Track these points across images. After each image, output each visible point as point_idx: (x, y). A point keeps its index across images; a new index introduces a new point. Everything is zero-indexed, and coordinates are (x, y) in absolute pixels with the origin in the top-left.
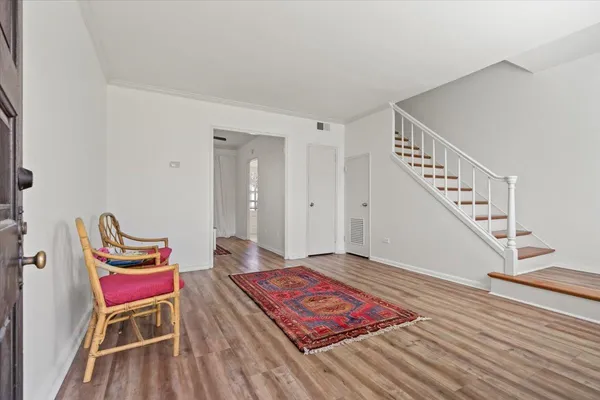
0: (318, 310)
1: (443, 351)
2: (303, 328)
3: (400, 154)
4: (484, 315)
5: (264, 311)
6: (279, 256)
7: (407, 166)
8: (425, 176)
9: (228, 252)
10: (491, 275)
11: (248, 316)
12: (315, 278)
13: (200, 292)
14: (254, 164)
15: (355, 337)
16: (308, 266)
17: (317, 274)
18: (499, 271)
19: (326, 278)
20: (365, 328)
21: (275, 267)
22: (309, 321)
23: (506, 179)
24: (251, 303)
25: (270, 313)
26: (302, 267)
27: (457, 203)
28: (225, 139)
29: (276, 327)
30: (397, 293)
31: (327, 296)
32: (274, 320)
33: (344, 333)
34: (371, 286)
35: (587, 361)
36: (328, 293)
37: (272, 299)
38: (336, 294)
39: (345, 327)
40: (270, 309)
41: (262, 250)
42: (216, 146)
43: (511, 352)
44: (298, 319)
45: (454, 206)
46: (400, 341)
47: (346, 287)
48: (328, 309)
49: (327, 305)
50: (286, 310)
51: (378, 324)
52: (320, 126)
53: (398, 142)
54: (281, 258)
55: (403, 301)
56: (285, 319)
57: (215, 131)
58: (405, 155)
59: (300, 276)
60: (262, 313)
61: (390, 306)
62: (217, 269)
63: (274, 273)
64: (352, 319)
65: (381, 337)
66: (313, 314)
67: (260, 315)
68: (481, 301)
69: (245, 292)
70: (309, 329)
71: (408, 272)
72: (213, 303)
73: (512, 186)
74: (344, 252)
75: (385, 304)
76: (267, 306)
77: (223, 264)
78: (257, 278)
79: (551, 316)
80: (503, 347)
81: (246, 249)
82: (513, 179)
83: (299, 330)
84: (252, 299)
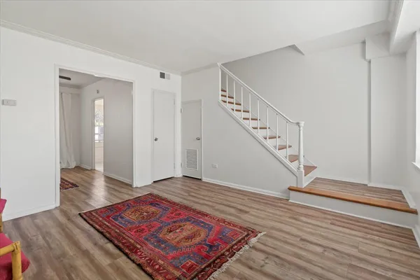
0: (178, 243)
1: (288, 265)
2: (171, 269)
3: (225, 102)
4: (294, 221)
5: (126, 255)
6: (127, 184)
7: (231, 111)
8: (244, 119)
9: (74, 185)
10: (290, 189)
11: (110, 265)
12: (165, 205)
13: (47, 242)
14: (99, 103)
15: (219, 267)
16: (156, 192)
17: (166, 200)
18: (294, 185)
19: (174, 203)
20: (223, 254)
21: (127, 197)
22: (174, 258)
23: (298, 124)
24: (110, 246)
25: (134, 257)
26: (150, 194)
27: (266, 138)
28: (69, 79)
29: (143, 273)
30: (232, 211)
31: (182, 224)
32: (140, 266)
33: (209, 266)
34: (212, 207)
35: (364, 249)
36: (181, 221)
37: (131, 238)
38: (188, 220)
39: (208, 257)
40: (131, 250)
41: (109, 179)
42: (61, 85)
43: (326, 253)
44: (164, 258)
45: (263, 140)
46: (254, 262)
47: (194, 211)
48: (187, 238)
49: (185, 234)
50: (149, 249)
51: (232, 247)
52: (162, 75)
53: (224, 93)
54: (130, 186)
55: (239, 218)
56: (151, 262)
57: (61, 70)
58: (229, 102)
59: (151, 204)
60: (124, 257)
61: (234, 226)
62: (65, 207)
63: (126, 205)
64: (211, 247)
65: (238, 261)
66: (175, 248)
67: (122, 261)
68: (288, 209)
69: (102, 233)
70: (176, 268)
71: (233, 189)
72: (64, 255)
73: (302, 128)
74: (181, 176)
75: (229, 223)
76: (128, 247)
77: (71, 200)
78: (109, 213)
79: (329, 214)
80: (319, 250)
81: (93, 178)
82: (302, 124)
83: (168, 273)
84: (111, 241)
